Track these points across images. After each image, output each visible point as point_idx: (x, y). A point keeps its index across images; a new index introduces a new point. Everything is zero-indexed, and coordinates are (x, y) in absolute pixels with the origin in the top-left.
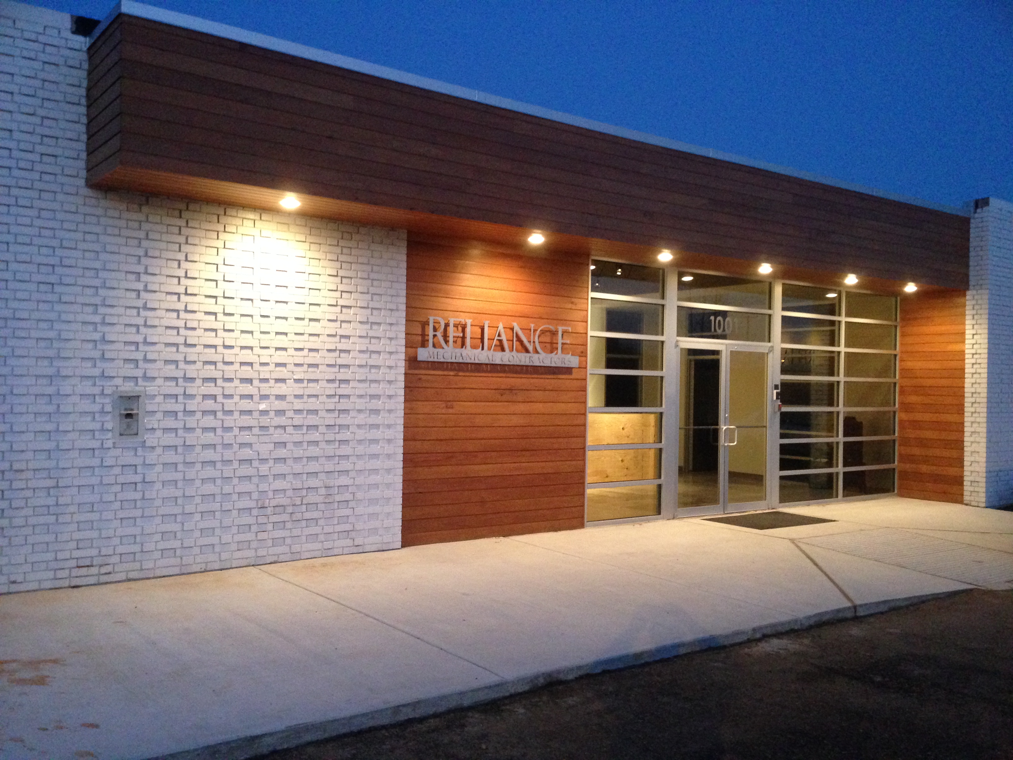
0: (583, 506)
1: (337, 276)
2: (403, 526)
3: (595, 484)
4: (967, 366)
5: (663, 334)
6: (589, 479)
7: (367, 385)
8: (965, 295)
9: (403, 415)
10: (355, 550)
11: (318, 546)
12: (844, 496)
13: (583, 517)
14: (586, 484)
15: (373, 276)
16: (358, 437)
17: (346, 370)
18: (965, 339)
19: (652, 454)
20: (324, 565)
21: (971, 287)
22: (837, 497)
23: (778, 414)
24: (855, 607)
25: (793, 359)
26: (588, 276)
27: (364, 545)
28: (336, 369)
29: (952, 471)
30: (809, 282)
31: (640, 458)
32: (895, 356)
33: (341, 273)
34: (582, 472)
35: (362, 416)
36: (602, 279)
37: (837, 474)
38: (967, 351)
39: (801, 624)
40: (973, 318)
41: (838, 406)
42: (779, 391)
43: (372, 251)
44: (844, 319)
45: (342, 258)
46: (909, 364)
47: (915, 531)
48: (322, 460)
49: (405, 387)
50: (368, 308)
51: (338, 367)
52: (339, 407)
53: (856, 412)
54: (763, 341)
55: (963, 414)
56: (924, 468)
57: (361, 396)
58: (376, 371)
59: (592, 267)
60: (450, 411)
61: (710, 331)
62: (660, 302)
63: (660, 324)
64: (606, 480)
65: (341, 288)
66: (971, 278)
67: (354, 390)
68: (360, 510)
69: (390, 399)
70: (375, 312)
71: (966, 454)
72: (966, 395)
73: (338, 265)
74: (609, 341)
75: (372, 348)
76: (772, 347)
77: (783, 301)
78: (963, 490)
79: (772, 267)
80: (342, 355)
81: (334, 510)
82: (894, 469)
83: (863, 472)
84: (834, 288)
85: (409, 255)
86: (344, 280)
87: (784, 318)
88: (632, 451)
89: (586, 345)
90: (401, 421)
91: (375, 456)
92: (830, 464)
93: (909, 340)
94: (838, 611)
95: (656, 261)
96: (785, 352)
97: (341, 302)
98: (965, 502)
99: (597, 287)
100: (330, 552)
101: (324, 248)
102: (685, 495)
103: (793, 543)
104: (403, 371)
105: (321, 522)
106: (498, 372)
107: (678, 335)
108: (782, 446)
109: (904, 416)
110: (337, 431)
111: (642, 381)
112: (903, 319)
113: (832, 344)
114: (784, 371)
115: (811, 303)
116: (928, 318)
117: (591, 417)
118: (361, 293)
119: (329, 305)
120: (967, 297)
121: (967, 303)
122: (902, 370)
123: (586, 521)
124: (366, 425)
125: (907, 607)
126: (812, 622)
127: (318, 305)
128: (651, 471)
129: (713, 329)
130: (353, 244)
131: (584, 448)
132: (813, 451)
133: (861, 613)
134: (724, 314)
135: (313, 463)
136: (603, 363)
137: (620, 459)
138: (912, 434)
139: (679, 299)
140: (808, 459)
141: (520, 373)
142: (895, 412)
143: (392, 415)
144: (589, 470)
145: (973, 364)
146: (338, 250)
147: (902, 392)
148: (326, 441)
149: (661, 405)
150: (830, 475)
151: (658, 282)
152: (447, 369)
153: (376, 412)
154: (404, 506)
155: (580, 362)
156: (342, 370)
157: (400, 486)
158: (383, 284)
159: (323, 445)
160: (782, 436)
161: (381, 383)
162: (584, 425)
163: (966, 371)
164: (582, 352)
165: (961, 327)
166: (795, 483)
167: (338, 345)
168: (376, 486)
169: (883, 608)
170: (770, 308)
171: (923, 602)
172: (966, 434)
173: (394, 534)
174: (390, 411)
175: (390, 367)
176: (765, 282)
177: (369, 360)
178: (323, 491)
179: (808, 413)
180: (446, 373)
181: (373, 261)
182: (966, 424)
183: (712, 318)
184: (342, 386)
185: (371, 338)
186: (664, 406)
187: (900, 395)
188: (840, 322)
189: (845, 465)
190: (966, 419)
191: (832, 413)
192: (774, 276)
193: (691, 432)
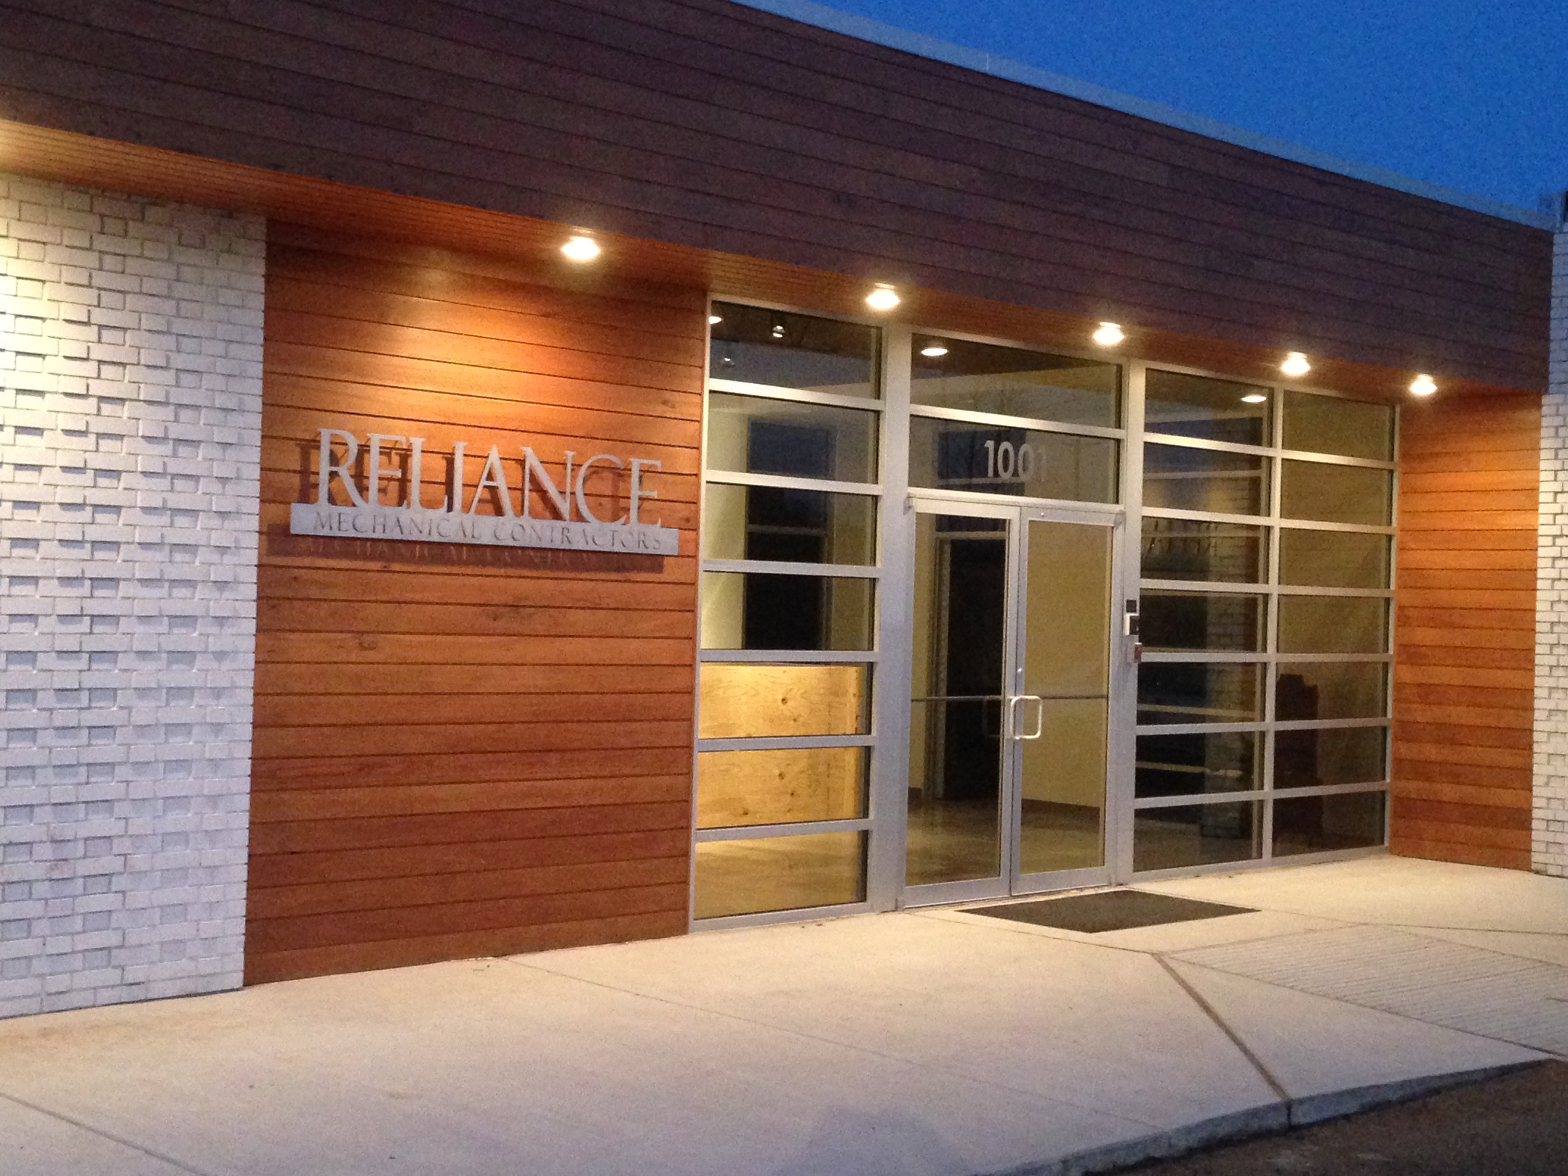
0: (685, 882)
1: (87, 324)
2: (250, 935)
3: (717, 831)
4: (1540, 563)
5: (876, 481)
6: (700, 819)
7: (164, 591)
8: (1539, 406)
9: (252, 665)
10: (125, 994)
11: (31, 985)
12: (1274, 854)
13: (685, 908)
14: (693, 830)
15: (179, 326)
16: (139, 719)
17: (111, 555)
18: (1537, 503)
19: (850, 760)
20: (45, 1033)
21: (1552, 388)
22: (1260, 856)
23: (1134, 671)
24: (1289, 1106)
25: (1171, 541)
26: (703, 340)
27: (149, 981)
28: (85, 552)
29: (1507, 798)
30: (1200, 367)
31: (822, 769)
32: (1390, 538)
33: (99, 317)
34: (686, 800)
35: (149, 666)
36: (740, 347)
37: (1261, 803)
38: (1542, 530)
39: (1170, 1145)
40: (1556, 457)
41: (1265, 649)
42: (1137, 614)
43: (179, 265)
44: (1279, 453)
45: (99, 279)
46: (1421, 558)
47: (1424, 932)
48: (45, 776)
49: (259, 598)
50: (165, 404)
51: (88, 546)
52: (91, 644)
53: (1300, 664)
54: (1104, 500)
55: (1532, 670)
56: (1449, 792)
57: (144, 619)
58: (187, 557)
59: (714, 320)
60: (371, 656)
61: (985, 474)
62: (873, 404)
63: (871, 458)
64: (745, 820)
65: (98, 352)
66: (1553, 367)
67: (128, 603)
68: (140, 897)
69: (222, 626)
70: (185, 414)
71: (1536, 758)
72: (1539, 627)
73: (90, 295)
74: (755, 493)
75: (175, 501)
76: (1123, 514)
77: (1148, 410)
78: (1530, 840)
79: (1124, 331)
80: (100, 517)
81: (74, 897)
82: (1383, 793)
83: (1317, 799)
84: (1261, 382)
85: (269, 279)
86: (105, 333)
87: (1149, 447)
88: (805, 752)
89: (696, 503)
90: (248, 679)
91: (182, 764)
92: (1245, 783)
93: (1421, 503)
94: (1254, 1113)
95: (861, 309)
96: (1151, 525)
97: (98, 388)
98: (1533, 867)
99: (727, 365)
100: (62, 1002)
101: (54, 254)
102: (927, 854)
103: (1161, 961)
104: (253, 557)
105: (41, 927)
106: (484, 564)
107: (911, 484)
108: (1142, 741)
109: (1408, 674)
110: (85, 703)
111: (829, 590)
112: (1404, 456)
113: (1254, 509)
114: (1149, 569)
115: (1206, 415)
116: (1458, 454)
117: (706, 673)
118: (148, 366)
119: (66, 394)
120: (1545, 410)
121: (1545, 422)
122: (1404, 570)
123: (692, 914)
124: (159, 688)
125: (1402, 1102)
126: (1193, 1141)
127: (40, 393)
128: (848, 802)
129: (991, 472)
130: (131, 246)
131: (688, 748)
132: (1210, 753)
133: (1300, 1117)
134: (1017, 435)
135: (21, 782)
136: (740, 545)
137: (777, 772)
138: (1422, 714)
139: (916, 399)
140: (1197, 770)
141: (536, 567)
142: (1386, 665)
143: (226, 665)
144: (701, 798)
145: (1554, 559)
146: (92, 259)
147: (1404, 621)
148: (57, 729)
149: (871, 648)
150: (1246, 807)
151: (867, 358)
152: (365, 557)
153: (186, 656)
154: (253, 886)
155: (682, 543)
156: (99, 555)
157: (243, 838)
158: (209, 347)
159: (47, 738)
160: (1143, 718)
161: (199, 587)
162: (690, 691)
163: (1540, 574)
164: (688, 520)
165: (1529, 475)
166: (1165, 825)
167: (88, 492)
168: (182, 837)
169: (1351, 1106)
170: (1119, 425)
171: (1437, 1091)
172: (1537, 715)
173: (223, 955)
174: (220, 656)
175: (223, 550)
176: (1108, 364)
177: (168, 531)
178: (45, 851)
179: (1201, 667)
180: (359, 564)
181: (180, 289)
182: (1537, 692)
183: (990, 444)
184: (98, 593)
185: (174, 476)
186: (876, 648)
187: (1398, 626)
188: (1270, 459)
189: (1279, 784)
190: (1537, 681)
191: (1252, 664)
192: (1126, 351)
193: (943, 708)
